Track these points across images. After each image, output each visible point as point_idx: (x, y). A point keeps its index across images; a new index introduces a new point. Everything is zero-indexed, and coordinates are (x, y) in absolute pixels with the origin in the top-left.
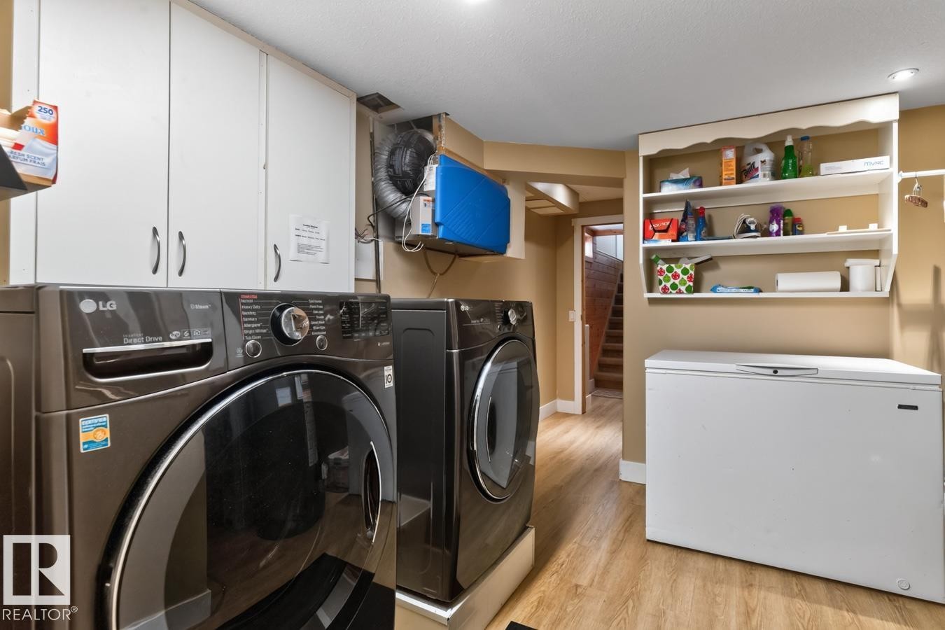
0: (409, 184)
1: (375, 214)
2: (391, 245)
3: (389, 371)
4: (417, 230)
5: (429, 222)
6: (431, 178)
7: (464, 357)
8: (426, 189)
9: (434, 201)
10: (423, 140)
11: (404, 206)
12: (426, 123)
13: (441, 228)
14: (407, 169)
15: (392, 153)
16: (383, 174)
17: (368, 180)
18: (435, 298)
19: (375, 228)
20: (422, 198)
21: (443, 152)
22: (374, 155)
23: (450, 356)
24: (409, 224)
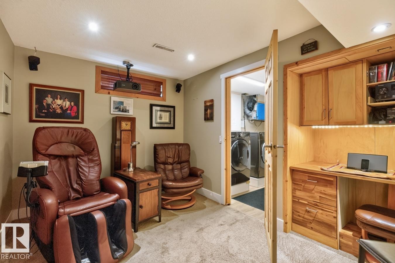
0: (251, 109)
1: (244, 115)
2: (247, 121)
3: (250, 141)
4: (253, 118)
5: (255, 116)
6: (256, 108)
7: (261, 141)
8: (255, 110)
9: (256, 112)
10: (254, 100)
11: (250, 114)
12: (255, 96)
13: (258, 118)
14: (251, 107)
15: (248, 104)
16: (246, 107)
17: (243, 108)
18: (256, 132)
19: (244, 118)
20: (254, 112)
21: (259, 102)
22: (244, 103)
23: (258, 141)
24: (251, 117)
